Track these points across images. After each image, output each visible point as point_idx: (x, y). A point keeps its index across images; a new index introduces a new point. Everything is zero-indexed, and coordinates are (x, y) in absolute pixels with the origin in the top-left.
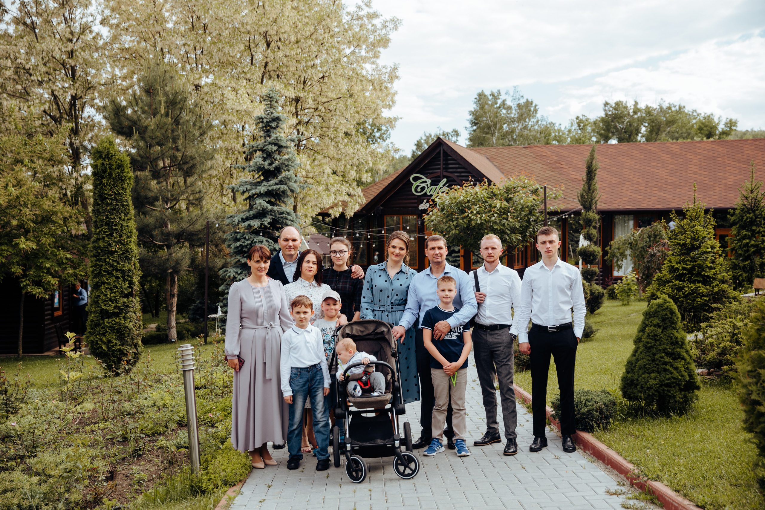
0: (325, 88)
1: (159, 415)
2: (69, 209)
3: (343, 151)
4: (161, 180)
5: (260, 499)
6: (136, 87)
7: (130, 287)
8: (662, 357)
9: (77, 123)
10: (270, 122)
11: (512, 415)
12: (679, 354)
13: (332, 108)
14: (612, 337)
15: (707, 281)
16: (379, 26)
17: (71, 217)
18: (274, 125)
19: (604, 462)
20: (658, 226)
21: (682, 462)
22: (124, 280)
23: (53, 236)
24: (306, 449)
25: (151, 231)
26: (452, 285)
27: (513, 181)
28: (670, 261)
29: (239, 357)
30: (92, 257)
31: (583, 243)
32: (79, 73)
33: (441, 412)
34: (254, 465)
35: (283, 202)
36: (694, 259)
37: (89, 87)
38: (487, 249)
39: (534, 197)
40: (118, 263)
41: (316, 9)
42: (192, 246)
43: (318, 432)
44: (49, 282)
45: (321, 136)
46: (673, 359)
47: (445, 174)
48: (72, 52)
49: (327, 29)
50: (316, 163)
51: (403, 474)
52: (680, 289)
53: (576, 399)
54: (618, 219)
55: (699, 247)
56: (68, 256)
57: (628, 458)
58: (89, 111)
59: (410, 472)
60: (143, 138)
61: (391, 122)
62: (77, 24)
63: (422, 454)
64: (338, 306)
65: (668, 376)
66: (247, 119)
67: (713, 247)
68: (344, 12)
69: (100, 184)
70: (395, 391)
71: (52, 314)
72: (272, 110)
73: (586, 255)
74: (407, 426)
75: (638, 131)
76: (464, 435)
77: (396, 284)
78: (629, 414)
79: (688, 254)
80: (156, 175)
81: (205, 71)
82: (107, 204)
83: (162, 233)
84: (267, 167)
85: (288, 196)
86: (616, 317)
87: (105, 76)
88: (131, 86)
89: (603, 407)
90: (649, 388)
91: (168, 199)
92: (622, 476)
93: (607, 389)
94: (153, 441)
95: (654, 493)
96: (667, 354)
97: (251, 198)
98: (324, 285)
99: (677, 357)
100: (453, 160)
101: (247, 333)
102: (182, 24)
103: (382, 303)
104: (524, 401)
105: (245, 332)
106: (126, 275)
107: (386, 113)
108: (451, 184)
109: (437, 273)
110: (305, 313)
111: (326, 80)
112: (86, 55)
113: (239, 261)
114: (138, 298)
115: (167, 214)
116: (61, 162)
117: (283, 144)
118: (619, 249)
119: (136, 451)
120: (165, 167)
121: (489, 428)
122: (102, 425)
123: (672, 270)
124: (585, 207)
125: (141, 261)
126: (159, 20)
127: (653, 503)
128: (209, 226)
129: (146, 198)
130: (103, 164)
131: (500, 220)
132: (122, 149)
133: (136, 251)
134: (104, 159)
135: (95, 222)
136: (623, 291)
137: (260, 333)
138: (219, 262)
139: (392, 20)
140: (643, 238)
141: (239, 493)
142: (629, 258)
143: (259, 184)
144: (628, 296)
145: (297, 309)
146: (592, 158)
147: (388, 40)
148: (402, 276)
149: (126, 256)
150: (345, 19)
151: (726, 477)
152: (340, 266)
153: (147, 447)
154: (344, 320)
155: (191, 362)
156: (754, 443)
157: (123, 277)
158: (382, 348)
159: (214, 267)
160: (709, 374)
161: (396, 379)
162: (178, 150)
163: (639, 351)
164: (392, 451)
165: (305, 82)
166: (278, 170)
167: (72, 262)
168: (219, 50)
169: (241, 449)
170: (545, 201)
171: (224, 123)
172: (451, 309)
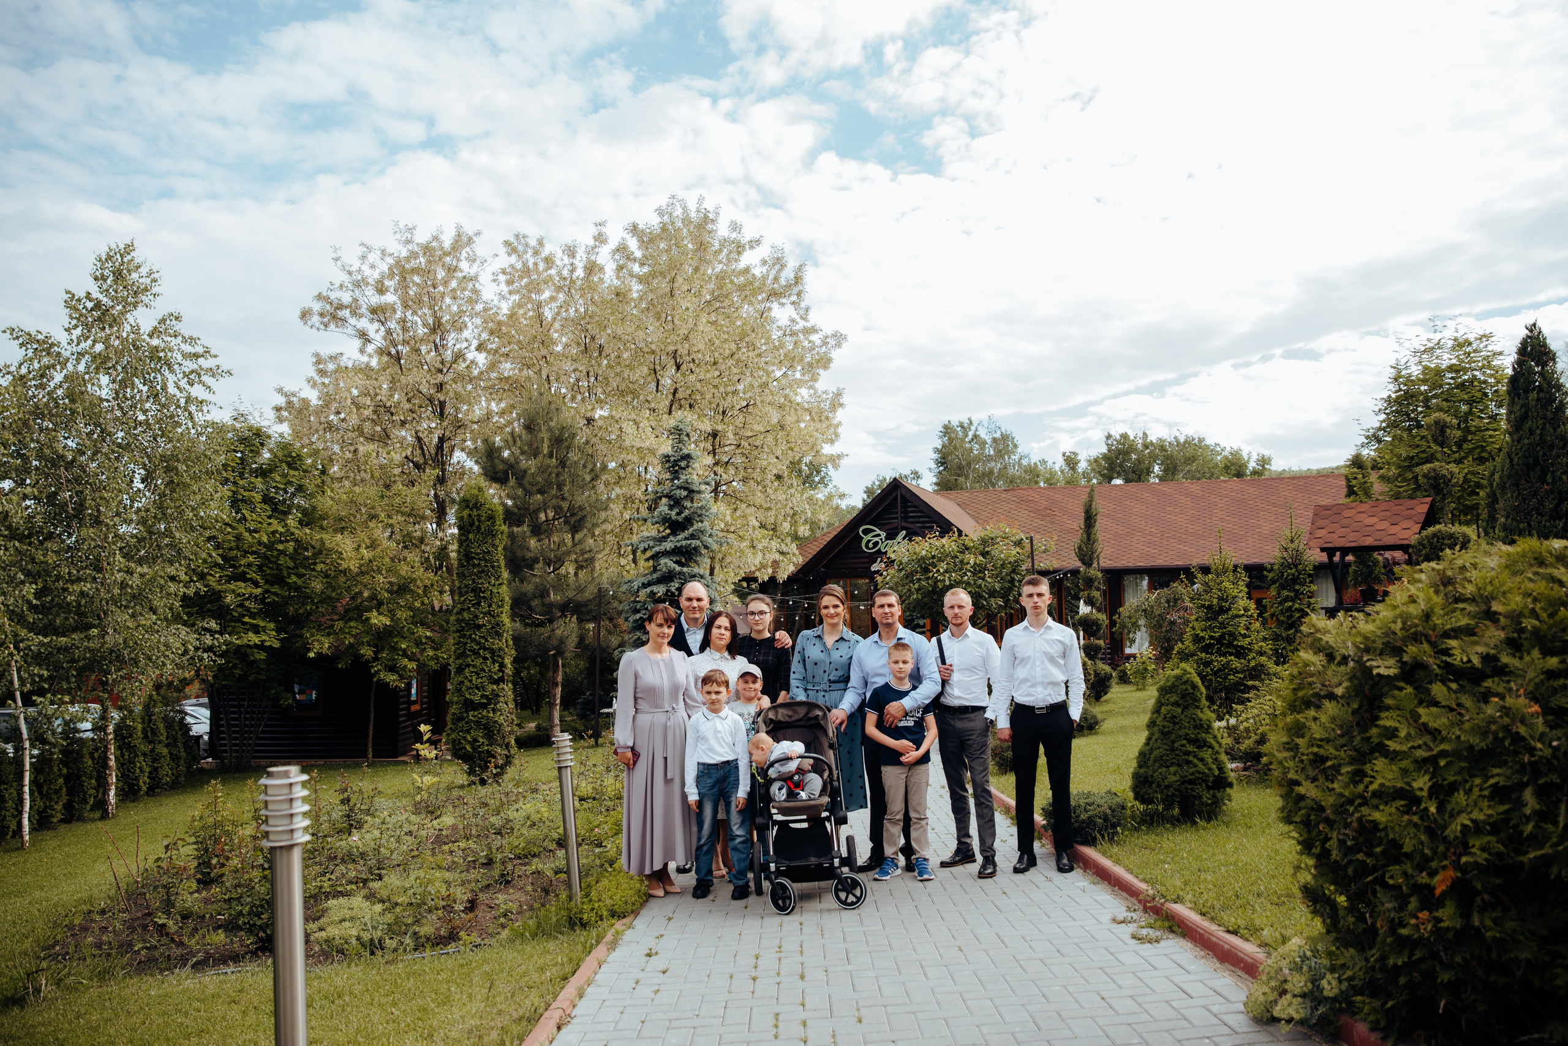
0: (749, 419)
1: (534, 832)
2: (431, 575)
3: (773, 497)
4: (543, 536)
5: (657, 934)
6: (516, 424)
7: (500, 670)
8: (1183, 746)
9: (444, 470)
10: (679, 460)
11: (989, 825)
12: (1205, 741)
13: (757, 443)
14: (1123, 729)
15: (1240, 653)
16: (818, 342)
17: (432, 585)
18: (683, 464)
19: (1110, 883)
20: (1178, 587)
21: (1209, 878)
22: (494, 662)
23: (410, 609)
24: (719, 873)
25: (529, 601)
26: (908, 656)
27: (990, 530)
28: (1193, 628)
29: (632, 749)
30: (454, 632)
31: (1084, 609)
32: (449, 410)
33: (894, 822)
34: (651, 892)
35: (696, 562)
36: (1223, 626)
37: (459, 425)
38: (952, 607)
39: (1018, 549)
40: (486, 640)
41: (739, 323)
42: (580, 621)
43: (735, 849)
44: (406, 666)
45: (744, 480)
46: (1198, 747)
47: (904, 524)
48: (441, 384)
49: (752, 346)
50: (738, 513)
51: (845, 903)
52: (1207, 664)
53: (1073, 803)
54: (1128, 580)
55: (1229, 609)
56: (428, 634)
57: (1141, 877)
58: (458, 456)
59: (854, 900)
60: (521, 485)
61: (835, 460)
62: (449, 352)
63: (871, 878)
64: (759, 685)
65: (1191, 770)
66: (651, 459)
67: (1246, 610)
68: (775, 326)
69: (466, 541)
70: (834, 793)
71: (408, 709)
72: (680, 445)
73: (1088, 625)
74: (850, 840)
75: (1149, 471)
76: (926, 853)
77: (835, 655)
78: (1143, 822)
79: (1216, 619)
80: (537, 530)
81: (600, 401)
82: (474, 566)
83: (543, 604)
84: (674, 517)
85: (701, 554)
86: (1128, 704)
87: (478, 412)
88: (509, 423)
89: (1108, 811)
90: (1168, 787)
91: (550, 560)
92: (1133, 900)
93: (1114, 790)
94: (525, 865)
95: (1173, 918)
96: (1190, 741)
97: (655, 557)
98: (739, 658)
99: (1202, 744)
100: (915, 506)
101: (644, 719)
102: (574, 345)
103: (817, 680)
104: (1007, 810)
105: (641, 717)
106: (496, 655)
107: (827, 449)
108: (910, 536)
109: (888, 638)
110: (718, 693)
111: (751, 409)
112: (458, 387)
113: (639, 638)
114: (510, 685)
115: (549, 579)
116: (423, 518)
117: (695, 488)
118: (1130, 618)
119: (503, 875)
120: (547, 520)
121: (960, 843)
122: (462, 845)
123: (1197, 639)
124: (1083, 563)
125: (515, 639)
126: (546, 342)
127: (1173, 932)
128: (601, 594)
129: (524, 559)
130: (470, 515)
131: (975, 581)
132: (496, 500)
133: (508, 625)
134: (471, 509)
135: (459, 588)
136: (1137, 672)
137: (660, 718)
138: (614, 641)
139: (834, 335)
140: (1160, 603)
141: (630, 927)
142: (1143, 629)
143: (664, 539)
144: (1144, 678)
145: (707, 688)
146: (1091, 498)
147: (830, 360)
148: (843, 646)
149: (496, 630)
150: (776, 335)
151: (1265, 894)
152: (760, 632)
153: (517, 872)
154: (766, 702)
155: (569, 757)
156: (1294, 838)
157: (492, 658)
158: (816, 737)
159: (608, 647)
160: (1245, 769)
161: (835, 778)
162: (564, 499)
163: (1154, 738)
164: (830, 873)
165: (724, 412)
166: (689, 521)
167: (433, 641)
168: (617, 374)
169: (633, 872)
170: (1032, 556)
171: (623, 465)
172: (906, 686)
